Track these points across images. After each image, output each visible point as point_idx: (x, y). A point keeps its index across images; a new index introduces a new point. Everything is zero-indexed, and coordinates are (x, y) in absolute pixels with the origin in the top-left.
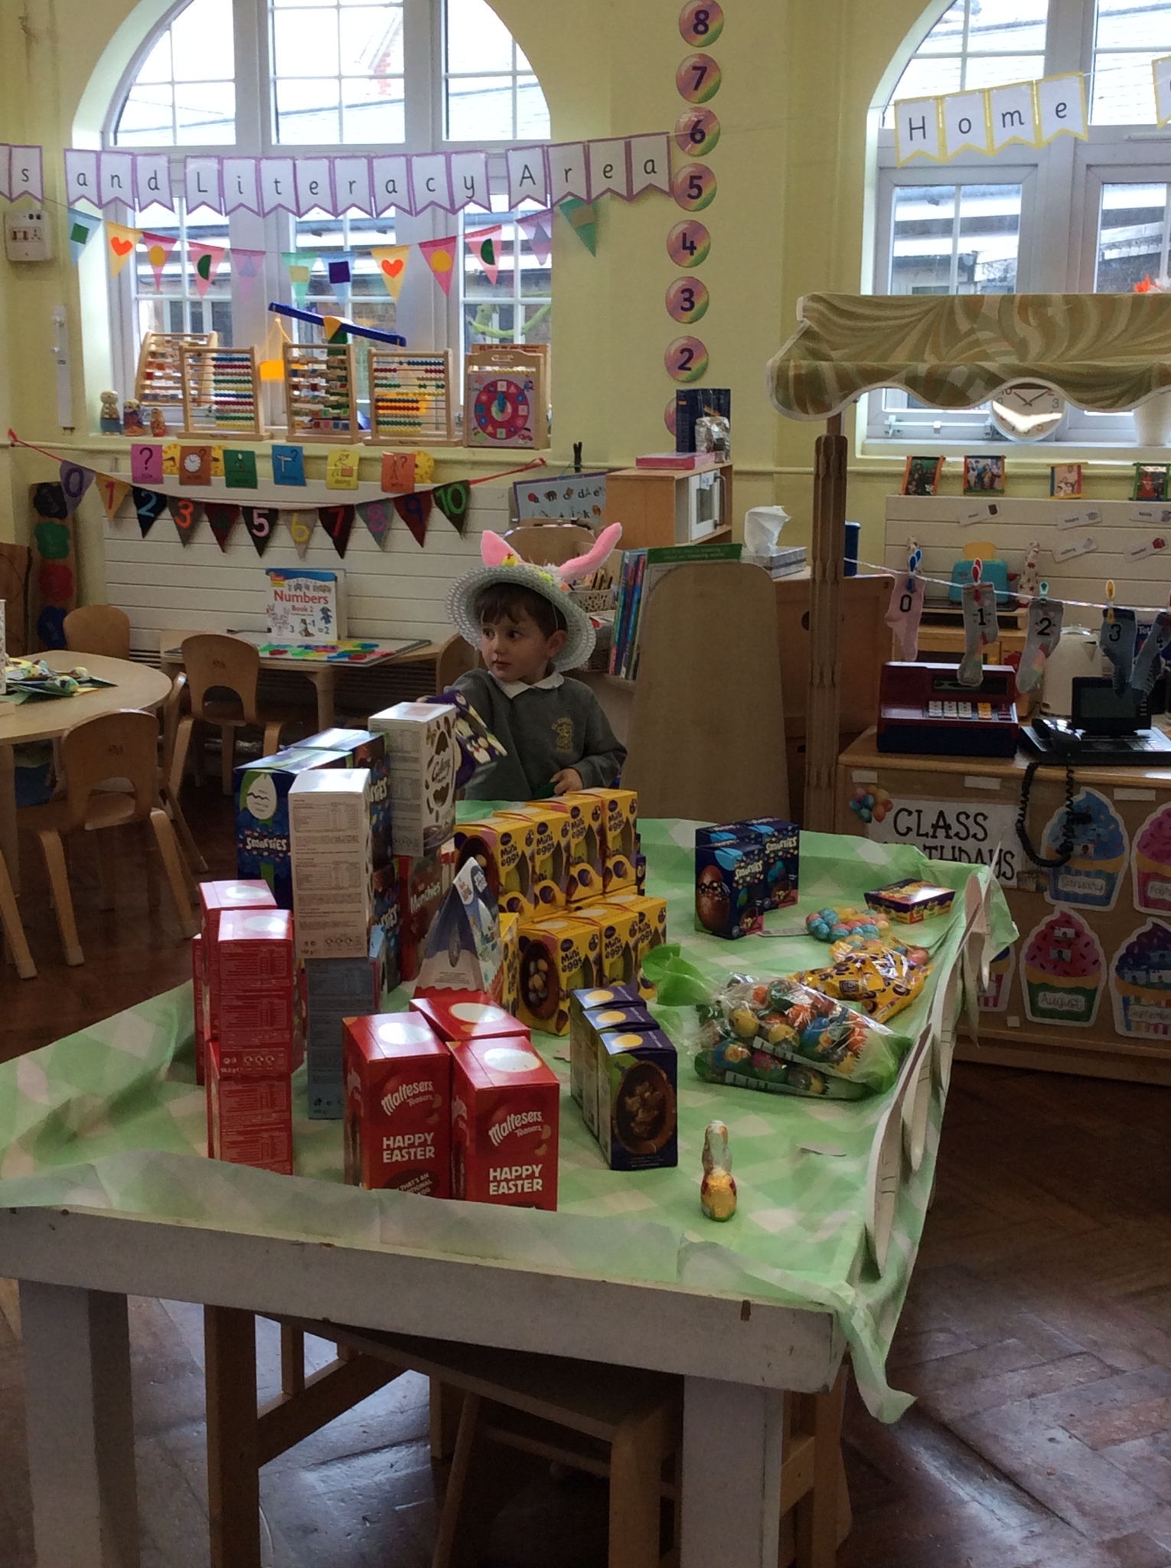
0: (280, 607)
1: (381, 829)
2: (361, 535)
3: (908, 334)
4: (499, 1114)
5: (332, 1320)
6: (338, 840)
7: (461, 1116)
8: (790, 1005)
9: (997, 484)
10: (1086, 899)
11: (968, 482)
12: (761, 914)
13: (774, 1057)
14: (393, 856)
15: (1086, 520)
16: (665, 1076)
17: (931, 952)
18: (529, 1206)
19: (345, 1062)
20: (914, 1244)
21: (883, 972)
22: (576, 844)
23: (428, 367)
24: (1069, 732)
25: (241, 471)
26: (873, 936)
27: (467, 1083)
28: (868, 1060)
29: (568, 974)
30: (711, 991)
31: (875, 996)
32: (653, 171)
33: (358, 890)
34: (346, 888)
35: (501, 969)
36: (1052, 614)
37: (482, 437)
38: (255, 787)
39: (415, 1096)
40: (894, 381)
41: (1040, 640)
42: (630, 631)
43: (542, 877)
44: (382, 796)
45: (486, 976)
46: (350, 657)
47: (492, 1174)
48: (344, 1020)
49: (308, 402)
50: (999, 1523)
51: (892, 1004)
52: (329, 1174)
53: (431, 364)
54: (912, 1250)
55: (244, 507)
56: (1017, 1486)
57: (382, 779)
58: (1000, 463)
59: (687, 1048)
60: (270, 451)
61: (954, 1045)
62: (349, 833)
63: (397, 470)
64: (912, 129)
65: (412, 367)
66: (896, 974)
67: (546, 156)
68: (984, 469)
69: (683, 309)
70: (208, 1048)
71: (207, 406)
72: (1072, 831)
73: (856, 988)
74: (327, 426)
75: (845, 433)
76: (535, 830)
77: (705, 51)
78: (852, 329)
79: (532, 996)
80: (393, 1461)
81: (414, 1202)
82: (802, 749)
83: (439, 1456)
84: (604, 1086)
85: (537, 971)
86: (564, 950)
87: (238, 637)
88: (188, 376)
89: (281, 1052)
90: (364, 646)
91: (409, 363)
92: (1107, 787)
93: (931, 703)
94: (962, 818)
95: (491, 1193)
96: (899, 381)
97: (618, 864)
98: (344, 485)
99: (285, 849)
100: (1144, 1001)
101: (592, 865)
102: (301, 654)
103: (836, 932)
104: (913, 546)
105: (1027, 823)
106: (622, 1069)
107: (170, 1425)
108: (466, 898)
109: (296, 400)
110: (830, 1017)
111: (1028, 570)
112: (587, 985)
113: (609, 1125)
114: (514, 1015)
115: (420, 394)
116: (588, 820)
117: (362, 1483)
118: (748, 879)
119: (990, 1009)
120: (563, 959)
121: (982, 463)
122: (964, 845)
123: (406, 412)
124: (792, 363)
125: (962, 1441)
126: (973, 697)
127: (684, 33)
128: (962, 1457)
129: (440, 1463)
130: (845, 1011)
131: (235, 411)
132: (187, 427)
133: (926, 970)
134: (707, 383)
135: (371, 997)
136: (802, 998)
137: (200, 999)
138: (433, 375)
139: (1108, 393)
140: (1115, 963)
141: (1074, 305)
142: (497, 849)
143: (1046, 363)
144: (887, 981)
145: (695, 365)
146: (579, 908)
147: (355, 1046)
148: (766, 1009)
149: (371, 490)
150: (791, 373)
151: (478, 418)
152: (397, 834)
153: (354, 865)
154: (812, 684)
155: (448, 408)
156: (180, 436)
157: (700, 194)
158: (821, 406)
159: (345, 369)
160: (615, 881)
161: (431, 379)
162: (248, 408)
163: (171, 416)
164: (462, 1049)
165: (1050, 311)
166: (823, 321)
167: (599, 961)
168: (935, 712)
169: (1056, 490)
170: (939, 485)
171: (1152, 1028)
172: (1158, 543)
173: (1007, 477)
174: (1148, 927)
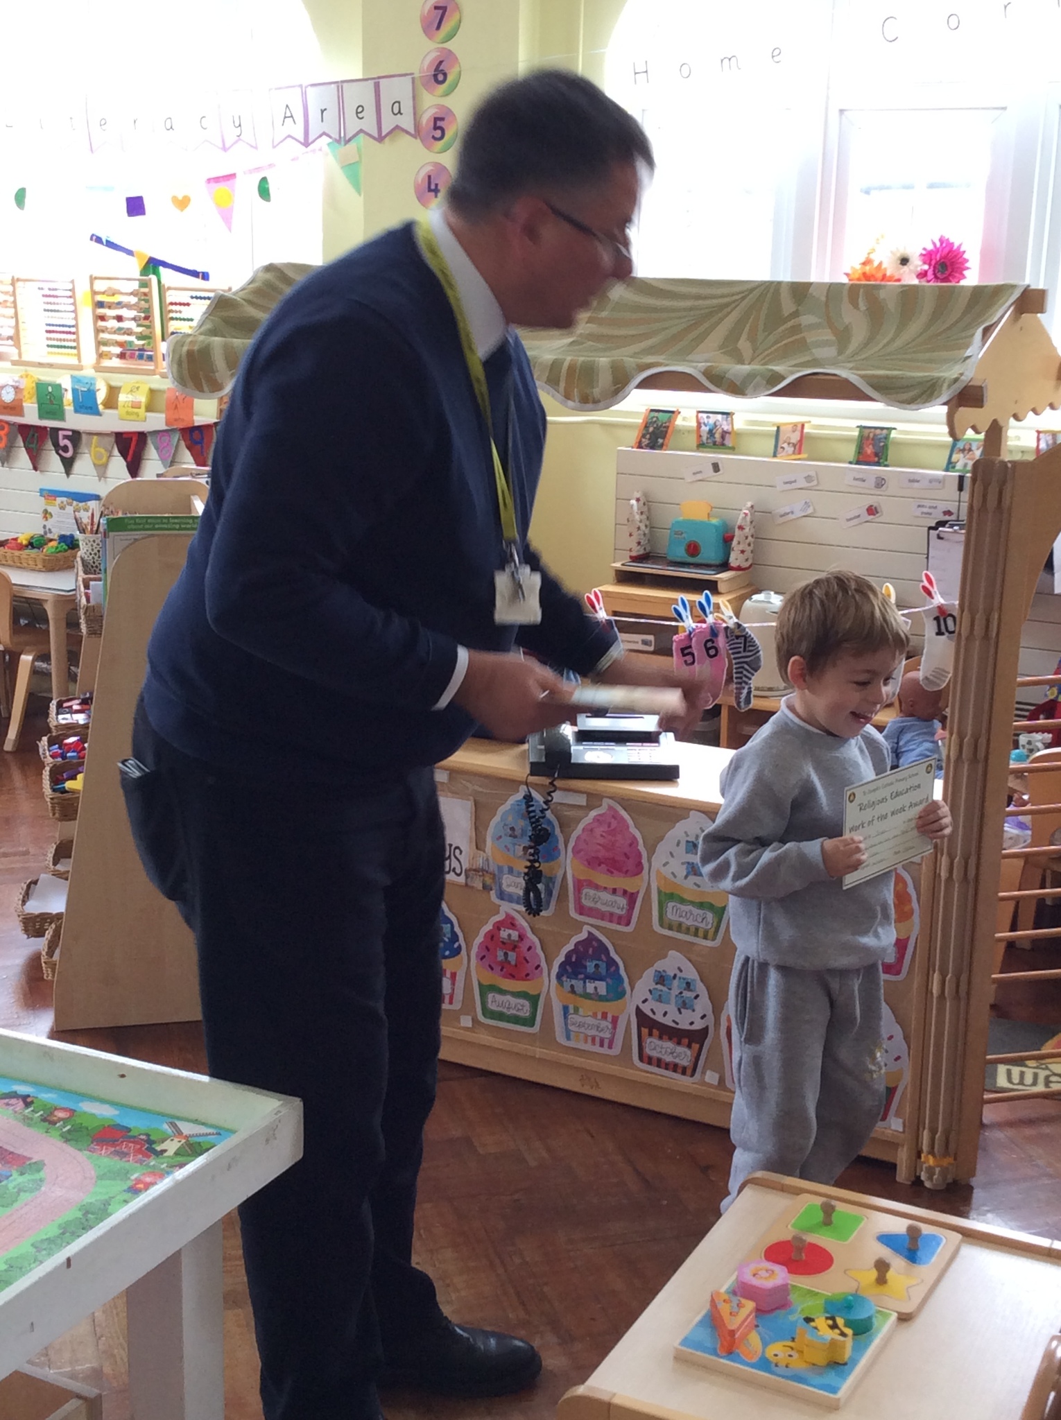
2: (152, 461)
9: (726, 442)
11: (700, 437)
15: (804, 484)
25: (51, 407)
32: (399, 112)
49: (115, 333)
55: (52, 429)
58: (729, 419)
60: (74, 383)
63: (178, 404)
67: (304, 95)
68: (715, 423)
74: (134, 357)
91: (200, 298)
98: (135, 417)
100: (581, 1011)
109: (102, 330)
111: (738, 532)
121: (714, 418)
132: (20, 354)
140: (555, 969)
149: (156, 422)
150: (185, 349)
157: (442, 137)
158: (214, 385)
159: (148, 302)
162: (72, 337)
169: (779, 449)
170: (671, 439)
171: (590, 1040)
172: (872, 511)
173: (739, 435)
174: (584, 936)
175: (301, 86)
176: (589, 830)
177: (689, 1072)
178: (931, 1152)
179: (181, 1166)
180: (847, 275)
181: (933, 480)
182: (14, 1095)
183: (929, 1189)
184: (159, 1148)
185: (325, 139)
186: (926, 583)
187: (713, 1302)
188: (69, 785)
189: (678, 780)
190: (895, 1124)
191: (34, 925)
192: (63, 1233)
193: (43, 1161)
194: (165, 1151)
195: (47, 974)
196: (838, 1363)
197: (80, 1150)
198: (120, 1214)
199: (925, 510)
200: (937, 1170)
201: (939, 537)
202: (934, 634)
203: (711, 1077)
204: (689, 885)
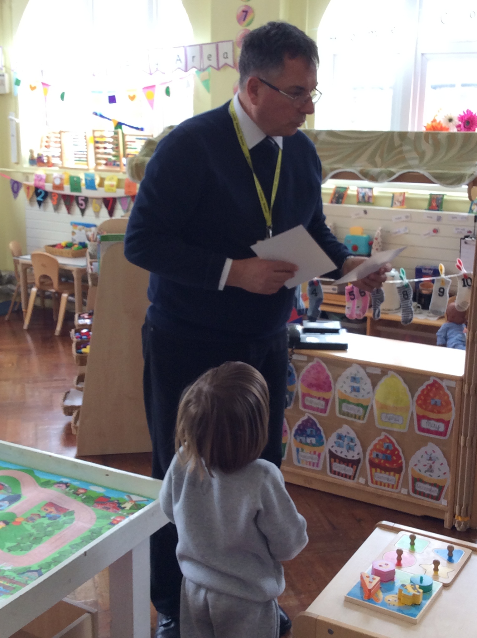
2: (118, 210)
9: (371, 201)
11: (359, 199)
15: (404, 219)
32: (227, 58)
49: (103, 154)
55: (76, 197)
58: (371, 191)
60: (86, 177)
63: (130, 185)
65: (139, 141)
67: (185, 50)
68: (365, 193)
74: (111, 164)
91: (139, 139)
98: (112, 190)
100: (304, 451)
109: (98, 153)
121: (364, 190)
140: (293, 432)
149: (121, 193)
159: (117, 141)
169: (394, 204)
170: (345, 199)
171: (308, 463)
172: (435, 231)
173: (376, 198)
174: (305, 418)
175: (184, 47)
176: (308, 371)
177: (352, 477)
178: (460, 514)
179: (132, 513)
180: (425, 127)
181: (463, 218)
182: (61, 483)
183: (458, 531)
184: (123, 506)
185: (195, 70)
186: (458, 264)
187: (362, 578)
188: (84, 350)
189: (348, 350)
190: (444, 502)
191: (68, 411)
192: (83, 542)
193: (73, 511)
194: (125, 507)
195: (74, 432)
196: (417, 605)
197: (89, 506)
198: (107, 534)
199: (459, 231)
200: (462, 523)
201: (466, 243)
202: (462, 287)
203: (362, 480)
204: (352, 396)
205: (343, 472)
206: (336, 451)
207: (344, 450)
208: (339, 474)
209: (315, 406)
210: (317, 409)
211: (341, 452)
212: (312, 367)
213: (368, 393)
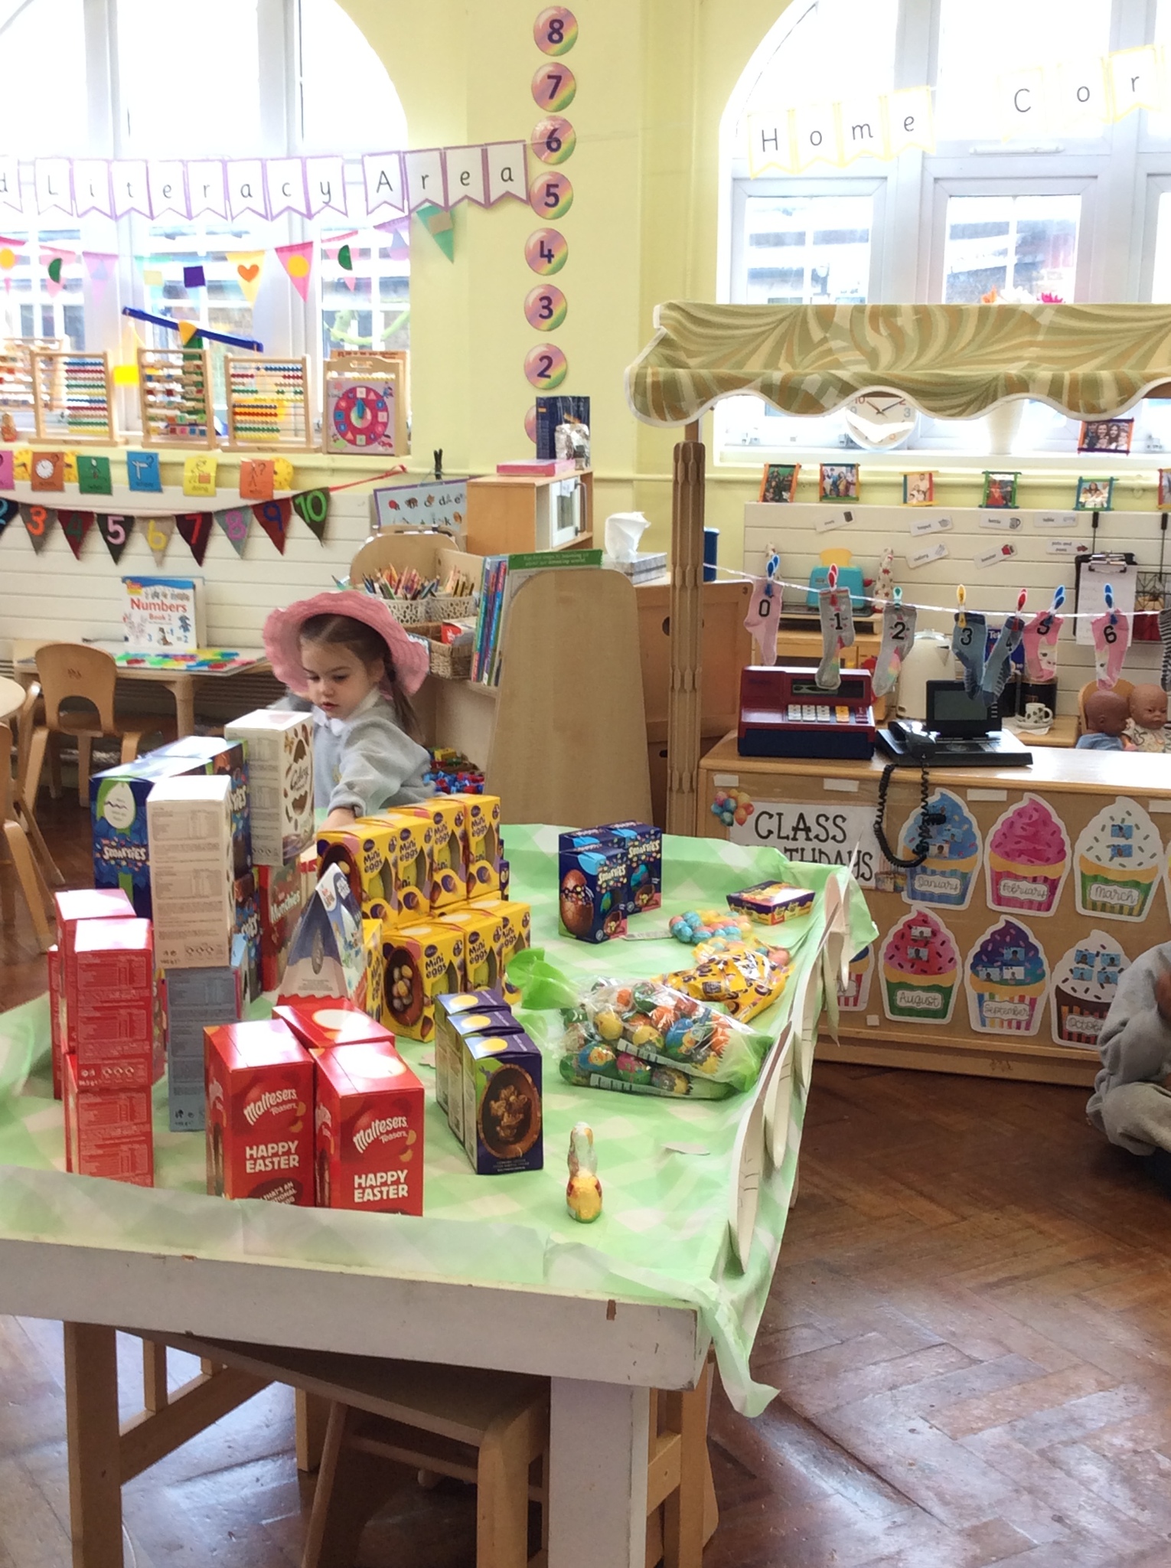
0: (137, 615)
1: (240, 838)
2: (219, 542)
3: (763, 342)
4: (364, 1120)
5: (195, 1333)
6: (198, 848)
7: (325, 1124)
8: (653, 1007)
9: (852, 493)
10: (943, 898)
11: (824, 489)
12: (625, 917)
13: (638, 1059)
14: (253, 865)
15: (937, 527)
16: (530, 1080)
17: (792, 953)
18: (394, 1211)
19: (207, 1071)
20: (776, 1239)
21: (745, 973)
22: (440, 851)
23: (286, 373)
24: (924, 734)
25: (95, 478)
26: (735, 937)
27: (330, 1090)
28: (732, 1059)
29: (432, 979)
30: (573, 994)
31: (737, 996)
32: (510, 179)
33: (217, 899)
34: (207, 897)
35: (365, 974)
36: (905, 619)
37: (342, 444)
38: (112, 795)
39: (278, 1105)
40: (750, 388)
41: (897, 643)
42: (492, 638)
43: (405, 884)
44: (240, 804)
45: (350, 983)
46: (210, 666)
47: (357, 1180)
48: (205, 1029)
49: (164, 407)
50: (862, 1515)
51: (754, 1004)
52: (192, 1186)
53: (289, 370)
54: (775, 1246)
55: (99, 515)
56: (879, 1477)
57: (241, 787)
58: (854, 471)
59: (552, 1052)
60: (125, 458)
61: (815, 1043)
62: (210, 840)
63: (256, 476)
64: (764, 141)
65: (269, 372)
66: (759, 975)
67: (402, 162)
68: (839, 477)
69: (541, 316)
70: (65, 1060)
71: (58, 412)
72: (928, 831)
73: (719, 989)
74: (183, 431)
75: (703, 439)
76: (398, 836)
77: (561, 60)
78: (707, 337)
79: (396, 1003)
80: (259, 1475)
81: (278, 1210)
82: (664, 754)
83: (305, 1468)
84: (470, 1091)
85: (402, 977)
86: (428, 956)
87: (94, 646)
88: (38, 381)
89: (141, 1063)
90: (224, 655)
91: (267, 369)
92: (961, 788)
93: (790, 707)
94: (822, 820)
95: (357, 1200)
96: (755, 389)
97: (482, 870)
98: (203, 492)
99: (144, 858)
100: (997, 998)
101: (457, 873)
102: (159, 663)
103: (699, 935)
104: (771, 553)
105: (884, 826)
106: (487, 1073)
107: (32, 1446)
108: (328, 905)
109: (151, 406)
110: (694, 1017)
111: (882, 576)
112: (452, 990)
113: (475, 1130)
114: (378, 1021)
115: (278, 400)
116: (451, 826)
117: (226, 1498)
118: (611, 883)
119: (851, 1008)
120: (427, 965)
121: (837, 471)
122: (825, 847)
123: (264, 419)
124: (650, 371)
125: (827, 1436)
126: (830, 701)
127: (539, 43)
128: (825, 1450)
129: (308, 1474)
130: (708, 1012)
131: (88, 416)
132: (38, 433)
133: (787, 971)
134: (566, 390)
135: (234, 1006)
136: (666, 999)
137: (57, 1012)
138: (291, 381)
139: (955, 402)
140: (970, 960)
141: (923, 315)
142: (359, 856)
143: (900, 371)
144: (749, 982)
145: (554, 373)
146: (442, 914)
147: (215, 1056)
148: (630, 1011)
149: (229, 497)
150: (649, 380)
151: (337, 424)
152: (256, 843)
153: (215, 875)
154: (673, 687)
155: (307, 415)
156: (32, 441)
157: (557, 202)
158: (679, 413)
159: (202, 374)
160: (479, 887)
161: (289, 385)
162: (102, 413)
163: (22, 421)
164: (324, 1057)
165: (900, 321)
166: (679, 329)
167: (463, 967)
168: (797, 715)
171: (1006, 1023)
172: (1007, 550)
173: (862, 485)
174: (1001, 925)
175: (398, 153)
176: (1010, 824)
181: (1065, 519)
199: (1062, 547)
201: (1091, 569)
204: (1113, 867)
205: (1089, 1032)
206: (1075, 991)
207: (1094, 985)
208: (1080, 1038)
209: (1023, 897)
210: (1030, 904)
211: (1087, 991)
212: (1020, 813)
213: (1152, 857)
